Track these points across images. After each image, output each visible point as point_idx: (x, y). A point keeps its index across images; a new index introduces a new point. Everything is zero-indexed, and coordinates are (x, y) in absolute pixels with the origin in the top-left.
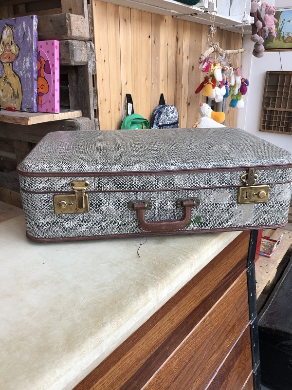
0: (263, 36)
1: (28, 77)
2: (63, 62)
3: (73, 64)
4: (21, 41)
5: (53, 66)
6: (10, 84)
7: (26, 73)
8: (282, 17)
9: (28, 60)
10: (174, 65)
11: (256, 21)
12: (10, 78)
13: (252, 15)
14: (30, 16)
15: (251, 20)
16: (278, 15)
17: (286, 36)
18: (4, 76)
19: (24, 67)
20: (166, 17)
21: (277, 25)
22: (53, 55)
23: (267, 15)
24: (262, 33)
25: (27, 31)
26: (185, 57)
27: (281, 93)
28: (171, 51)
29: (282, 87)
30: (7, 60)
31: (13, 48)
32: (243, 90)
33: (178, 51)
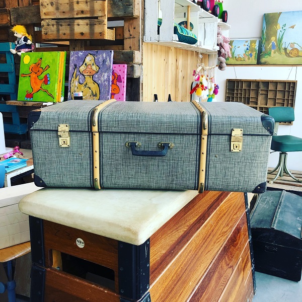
0: (225, 57)
1: (105, 84)
2: (129, 76)
3: (135, 77)
4: (101, 64)
5: (123, 78)
6: (90, 88)
7: (104, 81)
8: (234, 45)
9: (106, 74)
10: (175, 76)
11: (220, 49)
12: (90, 84)
13: (218, 45)
14: (109, 51)
15: (218, 48)
16: (231, 43)
17: (237, 57)
18: (85, 83)
19: (102, 78)
20: (172, 48)
21: (231, 49)
22: (124, 72)
23: (225, 43)
24: (224, 56)
25: (106, 59)
26: (180, 71)
27: (237, 94)
28: (174, 68)
29: (237, 90)
30: (88, 74)
31: (94, 68)
32: (215, 92)
33: (177, 68)
